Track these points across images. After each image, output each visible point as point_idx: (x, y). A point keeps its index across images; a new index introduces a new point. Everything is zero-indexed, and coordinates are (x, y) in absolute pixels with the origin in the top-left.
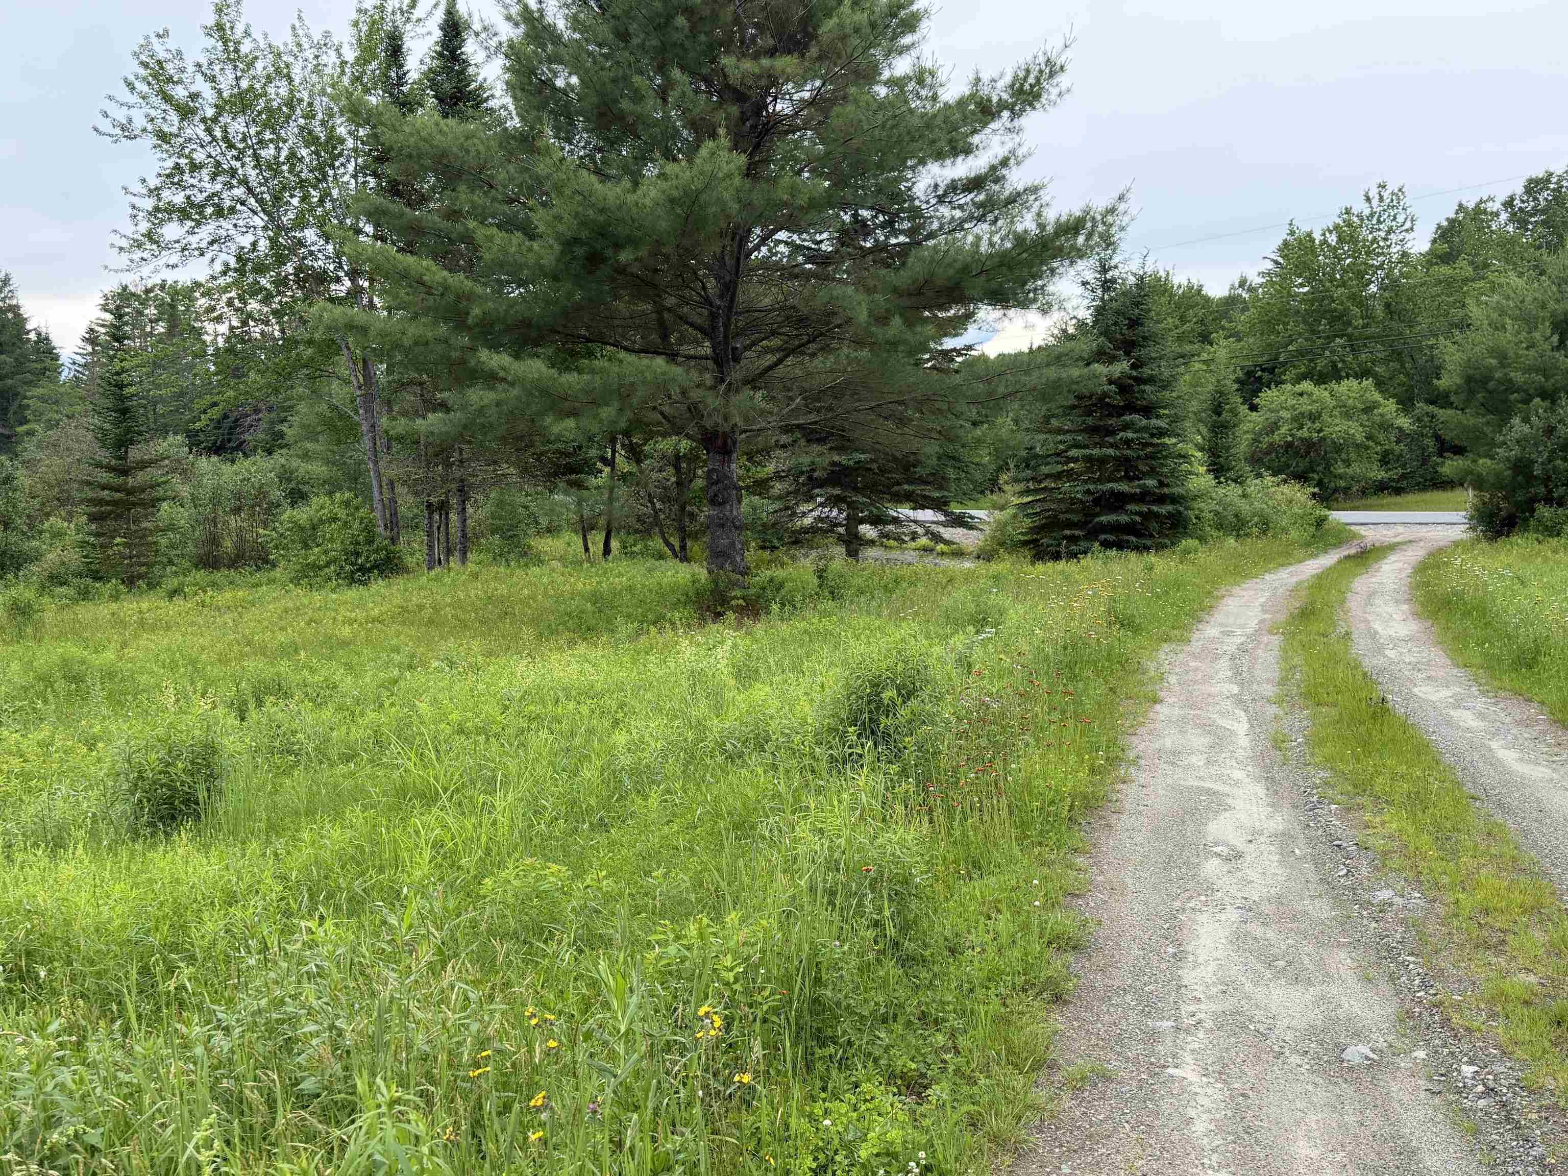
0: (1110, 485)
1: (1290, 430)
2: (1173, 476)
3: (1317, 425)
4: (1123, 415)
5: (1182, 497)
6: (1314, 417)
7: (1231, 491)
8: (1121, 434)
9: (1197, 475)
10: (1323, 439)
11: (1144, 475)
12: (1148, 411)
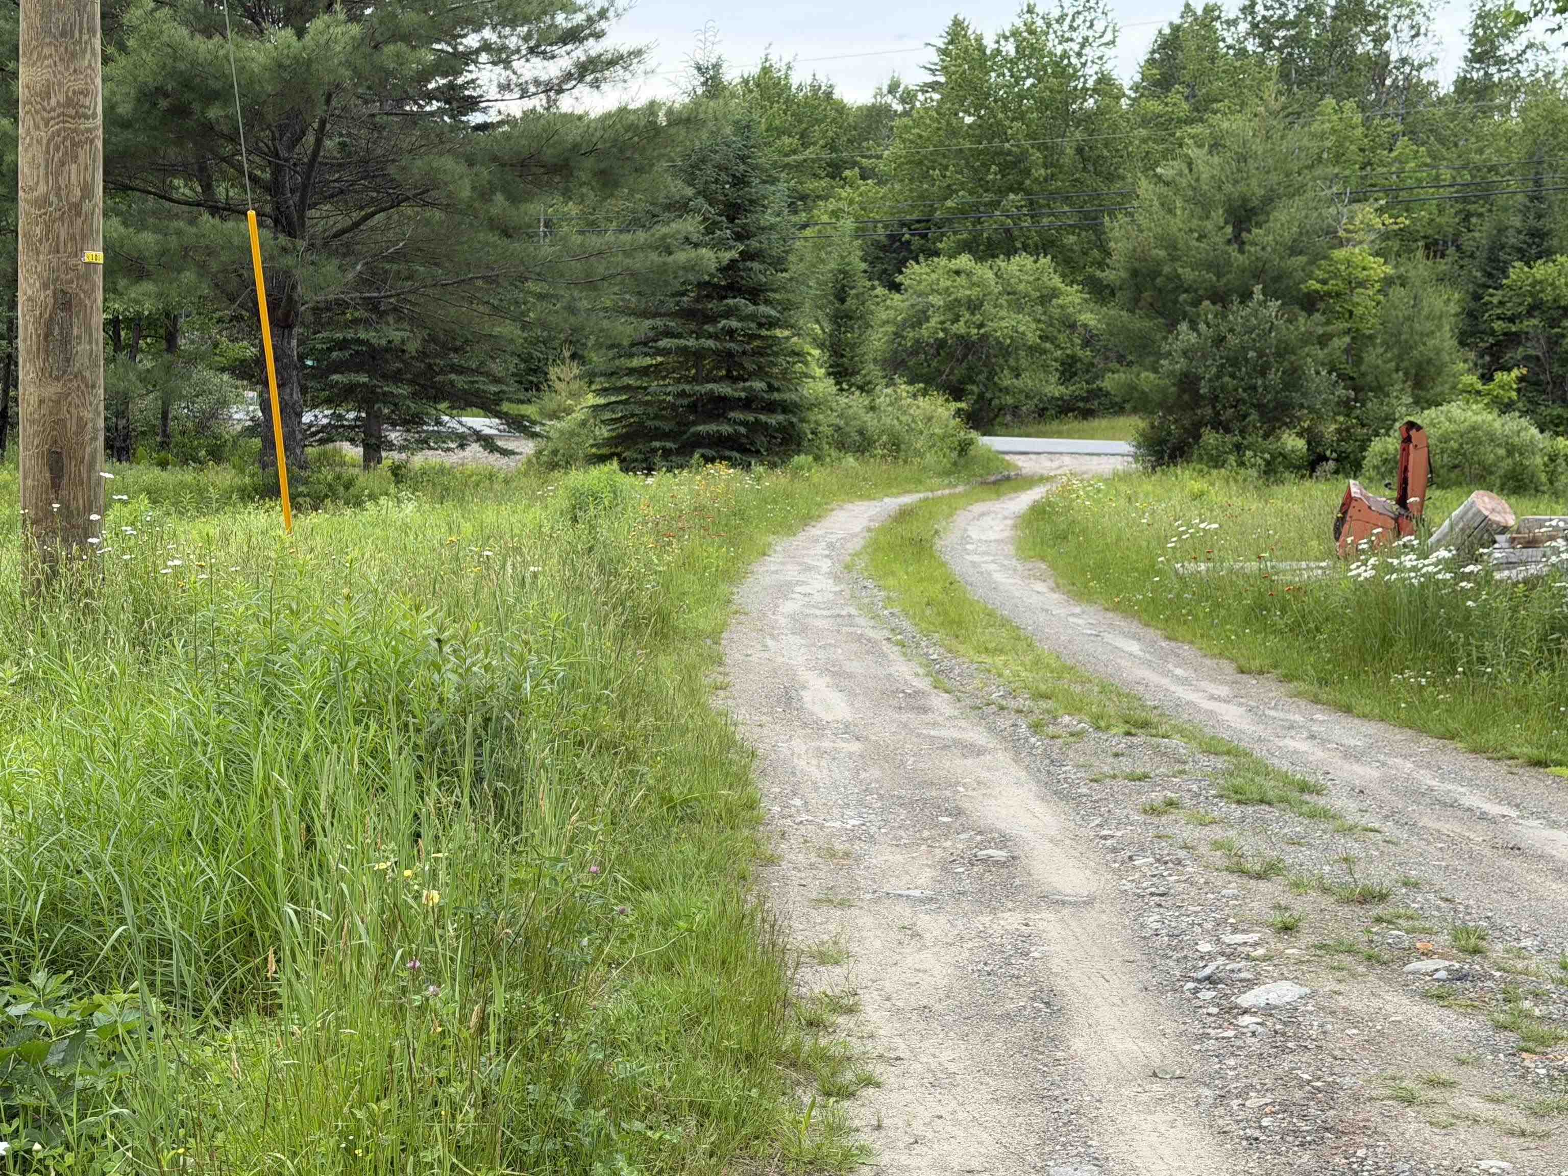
0: (710, 386)
1: (942, 323)
2: (784, 379)
3: (978, 318)
4: (725, 297)
5: (795, 405)
6: (974, 306)
7: (856, 401)
8: (724, 322)
9: (814, 378)
10: (984, 338)
11: (751, 375)
12: (755, 294)
